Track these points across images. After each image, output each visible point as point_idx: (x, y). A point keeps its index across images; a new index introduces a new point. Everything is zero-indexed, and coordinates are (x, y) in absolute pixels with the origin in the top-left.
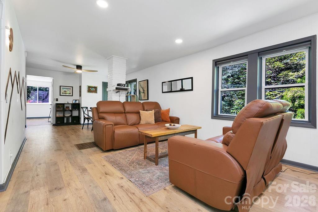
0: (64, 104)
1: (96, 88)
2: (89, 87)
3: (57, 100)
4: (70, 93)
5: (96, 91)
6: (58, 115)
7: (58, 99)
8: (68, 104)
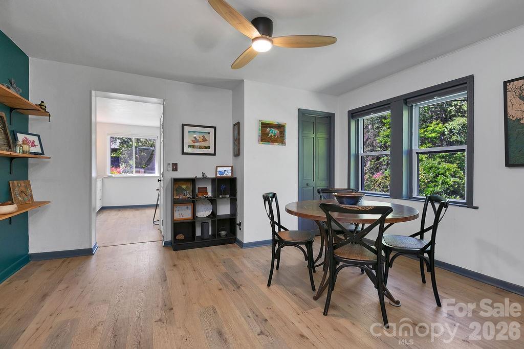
0: (193, 181)
1: (281, 128)
2: (265, 126)
3: (175, 167)
4: (209, 148)
5: (280, 139)
6: (177, 216)
7: (176, 164)
8: (204, 178)
